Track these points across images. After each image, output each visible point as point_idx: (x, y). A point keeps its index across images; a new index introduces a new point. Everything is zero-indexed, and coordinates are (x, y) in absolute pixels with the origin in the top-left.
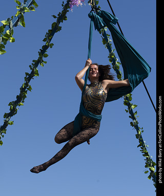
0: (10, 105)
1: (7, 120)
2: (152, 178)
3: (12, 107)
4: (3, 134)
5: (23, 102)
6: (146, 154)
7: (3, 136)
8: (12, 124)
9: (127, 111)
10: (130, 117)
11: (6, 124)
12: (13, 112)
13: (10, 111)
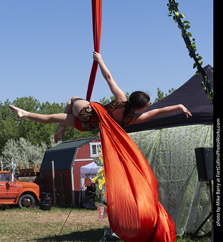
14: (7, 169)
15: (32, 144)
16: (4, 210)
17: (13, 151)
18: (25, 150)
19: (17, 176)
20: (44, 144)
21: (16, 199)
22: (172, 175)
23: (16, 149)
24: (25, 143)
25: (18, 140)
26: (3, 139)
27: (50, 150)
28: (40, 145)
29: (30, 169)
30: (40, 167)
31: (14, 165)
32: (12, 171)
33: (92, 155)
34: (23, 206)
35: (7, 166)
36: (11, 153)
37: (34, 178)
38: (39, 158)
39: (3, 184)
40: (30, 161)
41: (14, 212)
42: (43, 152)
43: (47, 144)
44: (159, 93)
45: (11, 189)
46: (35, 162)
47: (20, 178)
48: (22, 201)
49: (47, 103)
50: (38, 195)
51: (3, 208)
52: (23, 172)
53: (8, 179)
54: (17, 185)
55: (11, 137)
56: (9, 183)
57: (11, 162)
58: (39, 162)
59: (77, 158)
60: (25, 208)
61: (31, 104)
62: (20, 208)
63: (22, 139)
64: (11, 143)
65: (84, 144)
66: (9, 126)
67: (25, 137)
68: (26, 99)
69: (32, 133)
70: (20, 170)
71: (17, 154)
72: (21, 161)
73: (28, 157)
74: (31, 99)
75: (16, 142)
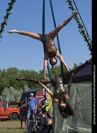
0: (8, 4)
1: (8, 12)
2: (82, 33)
3: (10, 5)
4: (7, 20)
5: (15, 2)
6: (79, 22)
7: (7, 21)
8: (11, 14)
9: (67, 2)
10: (69, 4)
11: (8, 14)
12: (10, 8)
13: (9, 8)
14: (4, 102)
15: (16, 90)
16: (3, 121)
17: (7, 93)
18: (12, 93)
19: (9, 105)
20: (22, 90)
21: (9, 116)
22: (84, 106)
23: (9, 92)
24: (13, 89)
25: (9, 87)
26: (2, 87)
27: (25, 92)
28: (20, 90)
29: (15, 102)
30: (20, 100)
31: (8, 100)
32: (7, 102)
34: (12, 119)
35: (5, 100)
36: (6, 94)
37: (17, 106)
38: (19, 96)
39: (3, 109)
40: (15, 98)
41: (8, 122)
42: (21, 93)
43: (23, 89)
44: (75, 64)
45: (7, 111)
46: (17, 98)
47: (11, 106)
48: (12, 116)
49: (23, 70)
50: (19, 114)
51: (3, 120)
53: (5, 106)
54: (9, 109)
55: (6, 87)
56: (6, 108)
57: (6, 98)
58: (20, 98)
59: (37, 96)
60: (13, 120)
61: (15, 70)
62: (11, 120)
63: (11, 87)
64: (6, 89)
65: (40, 89)
66: (5, 81)
67: (12, 86)
68: (13, 68)
69: (16, 84)
70: (11, 102)
71: (9, 94)
72: (11, 98)
73: (14, 96)
74: (15, 68)
75: (8, 89)
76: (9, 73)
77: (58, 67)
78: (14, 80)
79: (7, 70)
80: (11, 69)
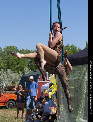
17: (3, 76)
18: (10, 76)
19: (5, 90)
20: (21, 73)
21: (5, 103)
23: (5, 75)
24: (10, 72)
25: (6, 70)
27: (24, 76)
28: (19, 73)
29: (13, 87)
31: (4, 84)
32: (3, 87)
33: (48, 79)
34: (9, 107)
36: (2, 78)
38: (18, 80)
40: (13, 82)
42: (20, 77)
43: (23, 72)
45: (2, 97)
46: (15, 83)
47: (7, 92)
48: (8, 104)
49: (23, 49)
52: (9, 88)
53: (1, 92)
54: (5, 95)
55: (2, 69)
56: (1, 94)
57: (2, 82)
58: (18, 83)
59: (39, 81)
60: (10, 108)
61: (14, 50)
62: (7, 108)
63: (8, 70)
64: (2, 72)
67: (10, 69)
68: (11, 47)
69: (14, 66)
70: (7, 87)
71: (6, 78)
72: (8, 82)
73: (12, 80)
74: (13, 47)
75: (5, 71)
76: (6, 52)
77: (66, 47)
78: (12, 62)
79: (4, 49)
80: (8, 48)
